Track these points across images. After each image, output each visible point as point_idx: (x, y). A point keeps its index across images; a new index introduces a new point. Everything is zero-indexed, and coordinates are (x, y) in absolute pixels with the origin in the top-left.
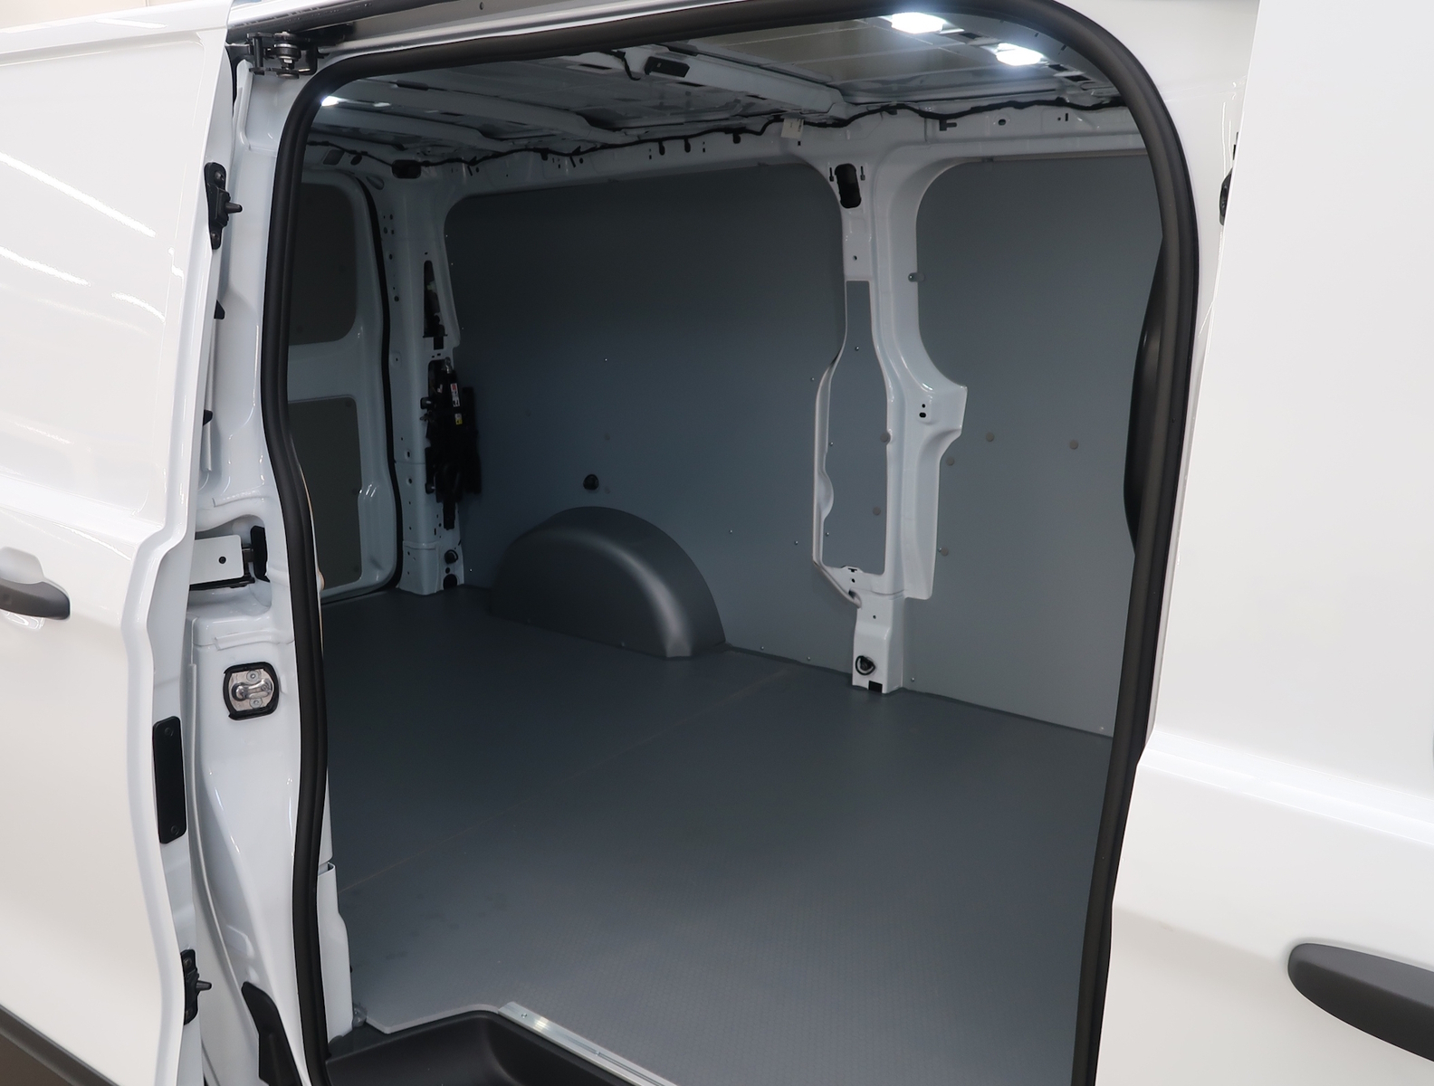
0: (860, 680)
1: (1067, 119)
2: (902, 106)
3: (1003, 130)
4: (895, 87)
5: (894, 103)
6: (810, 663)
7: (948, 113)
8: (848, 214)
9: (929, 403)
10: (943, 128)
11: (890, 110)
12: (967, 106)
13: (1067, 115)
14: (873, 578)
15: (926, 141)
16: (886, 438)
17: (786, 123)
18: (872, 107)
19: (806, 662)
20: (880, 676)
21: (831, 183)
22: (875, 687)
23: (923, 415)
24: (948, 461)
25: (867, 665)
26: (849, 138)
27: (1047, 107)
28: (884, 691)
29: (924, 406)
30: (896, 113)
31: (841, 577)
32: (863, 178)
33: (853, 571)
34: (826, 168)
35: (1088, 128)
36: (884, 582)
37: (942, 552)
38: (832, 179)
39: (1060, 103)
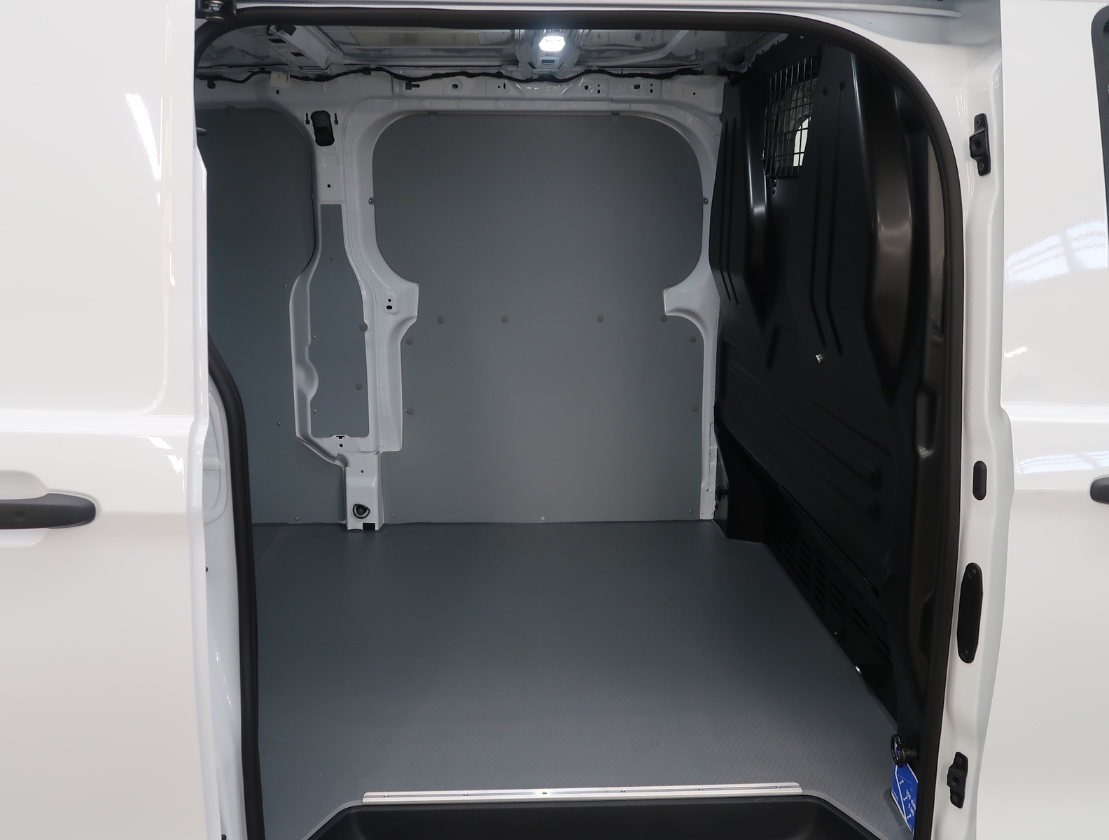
0: (354, 523)
1: (505, 88)
2: (379, 69)
3: (456, 93)
4: (372, 54)
5: (373, 66)
6: (298, 522)
7: (414, 77)
8: (322, 153)
9: (394, 298)
10: (409, 87)
11: (366, 71)
12: (429, 72)
13: (505, 84)
14: (359, 440)
15: (394, 97)
16: (364, 328)
17: (274, 75)
18: (352, 68)
19: (295, 522)
20: (374, 518)
21: (307, 126)
22: (369, 527)
23: (389, 307)
24: (408, 342)
25: (361, 510)
26: (325, 90)
27: (489, 78)
28: (377, 528)
29: (390, 300)
30: (370, 74)
31: (330, 444)
32: (336, 122)
33: (341, 437)
34: (301, 114)
35: (516, 94)
36: (367, 443)
37: (408, 412)
38: (308, 122)
39: (499, 75)
